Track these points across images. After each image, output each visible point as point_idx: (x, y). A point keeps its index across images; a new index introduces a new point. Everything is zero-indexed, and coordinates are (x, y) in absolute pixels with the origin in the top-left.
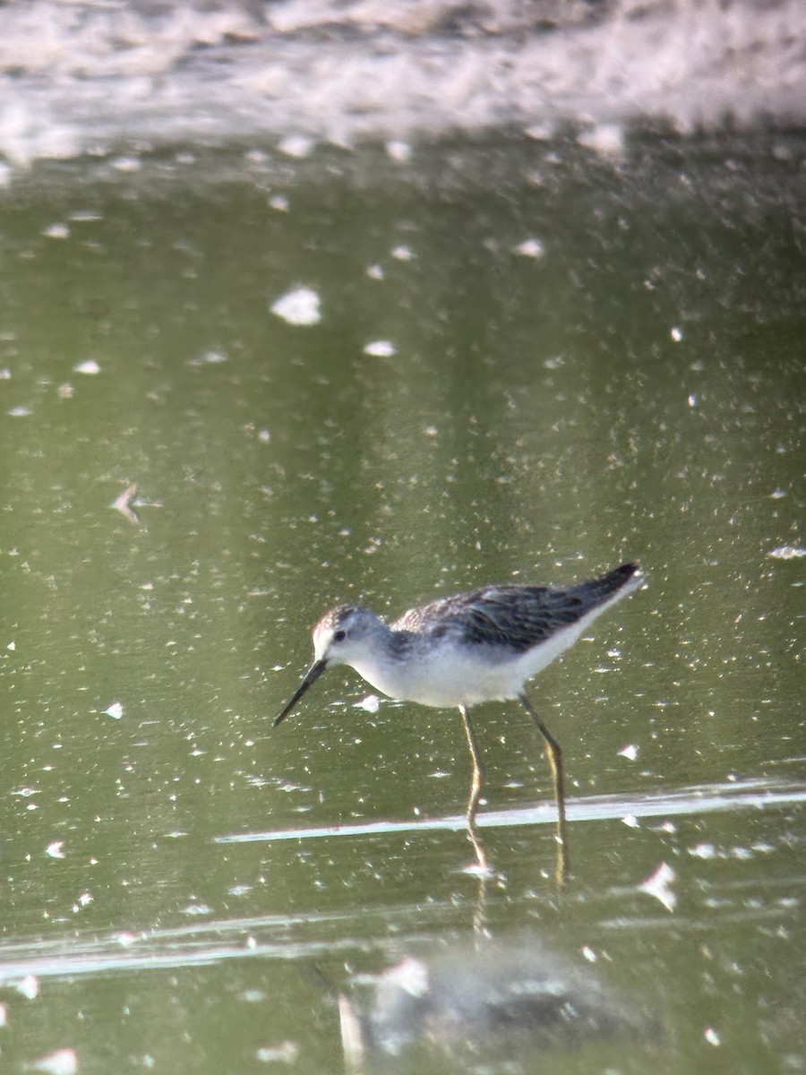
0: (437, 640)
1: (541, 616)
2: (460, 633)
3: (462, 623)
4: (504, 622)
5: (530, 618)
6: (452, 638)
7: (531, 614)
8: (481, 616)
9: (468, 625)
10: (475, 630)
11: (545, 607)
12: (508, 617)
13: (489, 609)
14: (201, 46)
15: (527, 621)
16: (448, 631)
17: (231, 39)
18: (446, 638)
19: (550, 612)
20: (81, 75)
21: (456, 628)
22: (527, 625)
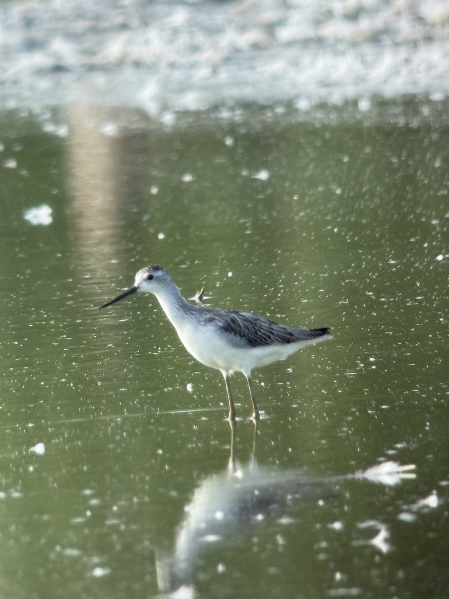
0: (208, 322)
1: (268, 331)
2: (221, 324)
3: (223, 319)
4: (247, 327)
5: (262, 331)
6: (217, 325)
7: (262, 329)
8: (234, 319)
9: (226, 321)
10: (229, 325)
11: (272, 329)
12: (250, 327)
13: (240, 319)
14: (237, 50)
15: (260, 331)
16: (216, 321)
17: (256, 46)
18: (212, 323)
19: (274, 332)
20: (172, 66)
21: (220, 321)
22: (259, 333)
